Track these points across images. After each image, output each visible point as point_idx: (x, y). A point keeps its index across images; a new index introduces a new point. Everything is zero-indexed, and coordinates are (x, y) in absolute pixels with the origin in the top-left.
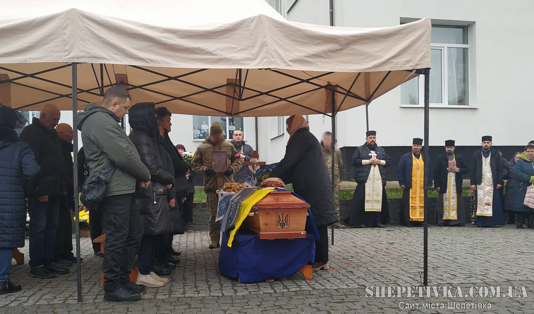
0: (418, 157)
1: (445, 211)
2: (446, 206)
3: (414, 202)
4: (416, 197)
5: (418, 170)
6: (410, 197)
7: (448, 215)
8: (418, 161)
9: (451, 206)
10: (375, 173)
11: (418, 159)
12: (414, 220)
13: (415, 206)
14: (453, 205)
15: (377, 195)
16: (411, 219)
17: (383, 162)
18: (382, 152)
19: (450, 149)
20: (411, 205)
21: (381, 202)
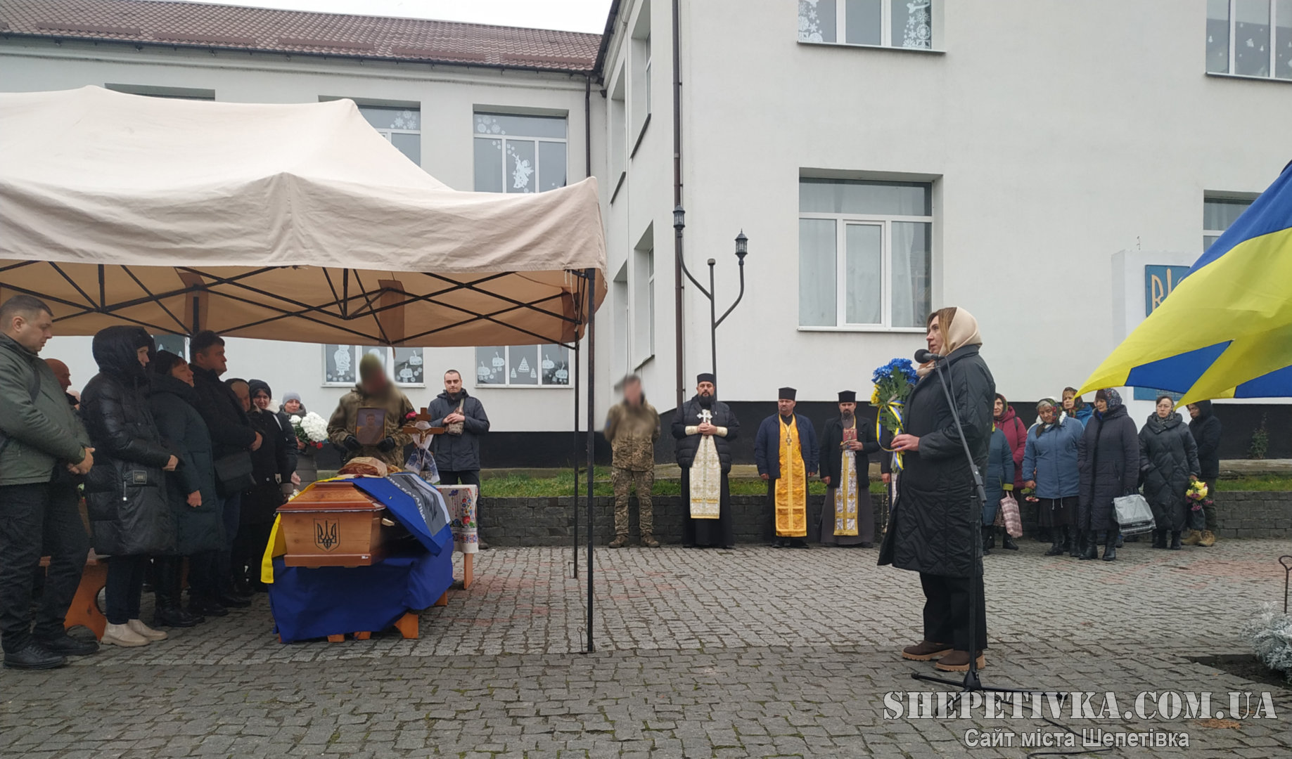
0: (788, 422)
1: (838, 520)
2: (840, 511)
3: (783, 503)
4: (786, 493)
5: (789, 445)
6: (776, 493)
7: (842, 527)
8: (788, 429)
9: (848, 511)
10: (707, 451)
11: (788, 425)
12: (783, 535)
13: (784, 510)
14: (852, 509)
15: (712, 489)
16: (779, 533)
17: (723, 430)
18: (724, 412)
19: (847, 407)
20: (777, 507)
21: (719, 503)
